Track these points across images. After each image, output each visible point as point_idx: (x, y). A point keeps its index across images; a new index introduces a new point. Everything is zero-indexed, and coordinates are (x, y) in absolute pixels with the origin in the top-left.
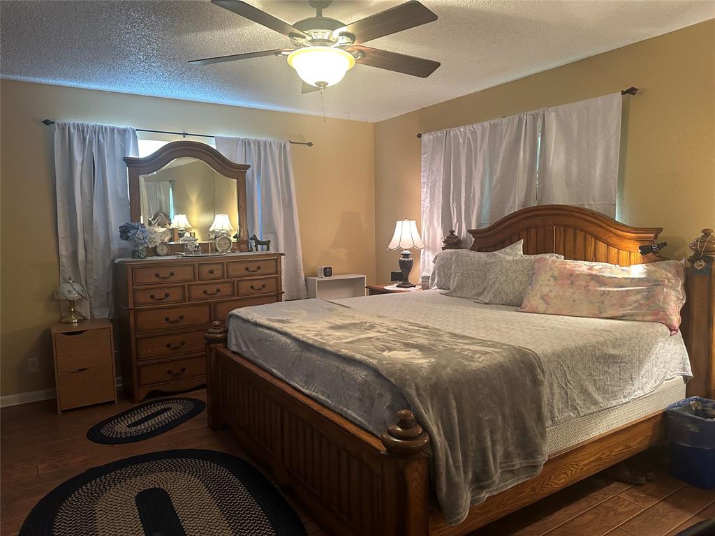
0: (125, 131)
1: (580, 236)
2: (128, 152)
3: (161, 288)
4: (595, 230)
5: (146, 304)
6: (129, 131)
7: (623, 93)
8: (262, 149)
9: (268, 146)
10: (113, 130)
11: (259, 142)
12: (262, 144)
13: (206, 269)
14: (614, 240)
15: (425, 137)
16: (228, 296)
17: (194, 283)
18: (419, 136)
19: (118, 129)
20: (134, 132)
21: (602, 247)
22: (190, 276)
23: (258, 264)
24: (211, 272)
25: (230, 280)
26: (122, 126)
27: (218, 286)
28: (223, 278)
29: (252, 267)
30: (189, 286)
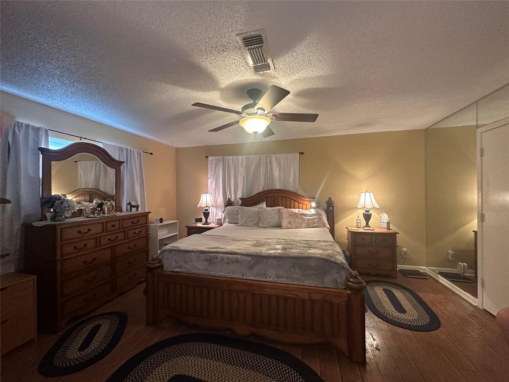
0: (38, 129)
1: (288, 200)
2: (41, 144)
3: (82, 241)
4: (294, 198)
5: (70, 254)
6: (42, 129)
7: (300, 153)
8: (129, 153)
9: (132, 152)
10: (28, 126)
11: (127, 149)
12: (129, 151)
13: (109, 225)
14: (301, 201)
15: (210, 158)
16: (122, 240)
17: (103, 234)
18: (207, 157)
19: (33, 127)
20: (46, 131)
21: (296, 204)
22: (100, 230)
23: (137, 219)
24: (113, 226)
25: (123, 230)
26: (37, 125)
27: (117, 235)
28: (119, 229)
29: (135, 220)
30: (100, 237)
